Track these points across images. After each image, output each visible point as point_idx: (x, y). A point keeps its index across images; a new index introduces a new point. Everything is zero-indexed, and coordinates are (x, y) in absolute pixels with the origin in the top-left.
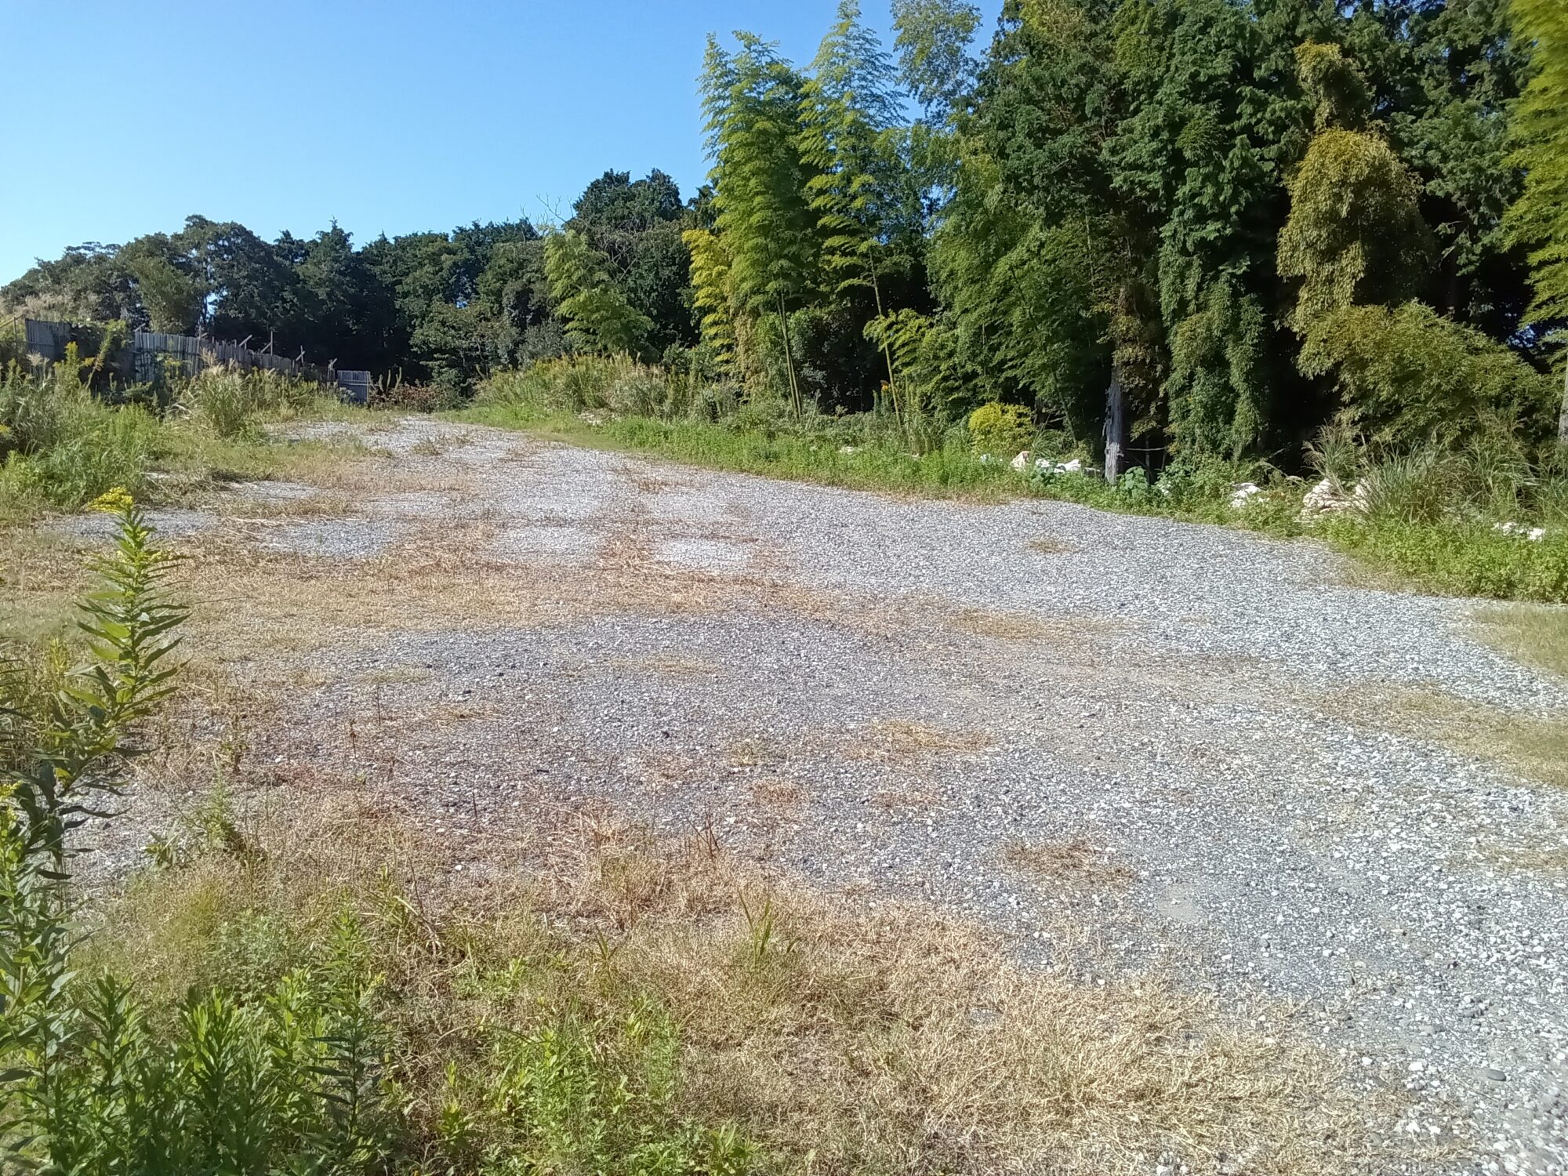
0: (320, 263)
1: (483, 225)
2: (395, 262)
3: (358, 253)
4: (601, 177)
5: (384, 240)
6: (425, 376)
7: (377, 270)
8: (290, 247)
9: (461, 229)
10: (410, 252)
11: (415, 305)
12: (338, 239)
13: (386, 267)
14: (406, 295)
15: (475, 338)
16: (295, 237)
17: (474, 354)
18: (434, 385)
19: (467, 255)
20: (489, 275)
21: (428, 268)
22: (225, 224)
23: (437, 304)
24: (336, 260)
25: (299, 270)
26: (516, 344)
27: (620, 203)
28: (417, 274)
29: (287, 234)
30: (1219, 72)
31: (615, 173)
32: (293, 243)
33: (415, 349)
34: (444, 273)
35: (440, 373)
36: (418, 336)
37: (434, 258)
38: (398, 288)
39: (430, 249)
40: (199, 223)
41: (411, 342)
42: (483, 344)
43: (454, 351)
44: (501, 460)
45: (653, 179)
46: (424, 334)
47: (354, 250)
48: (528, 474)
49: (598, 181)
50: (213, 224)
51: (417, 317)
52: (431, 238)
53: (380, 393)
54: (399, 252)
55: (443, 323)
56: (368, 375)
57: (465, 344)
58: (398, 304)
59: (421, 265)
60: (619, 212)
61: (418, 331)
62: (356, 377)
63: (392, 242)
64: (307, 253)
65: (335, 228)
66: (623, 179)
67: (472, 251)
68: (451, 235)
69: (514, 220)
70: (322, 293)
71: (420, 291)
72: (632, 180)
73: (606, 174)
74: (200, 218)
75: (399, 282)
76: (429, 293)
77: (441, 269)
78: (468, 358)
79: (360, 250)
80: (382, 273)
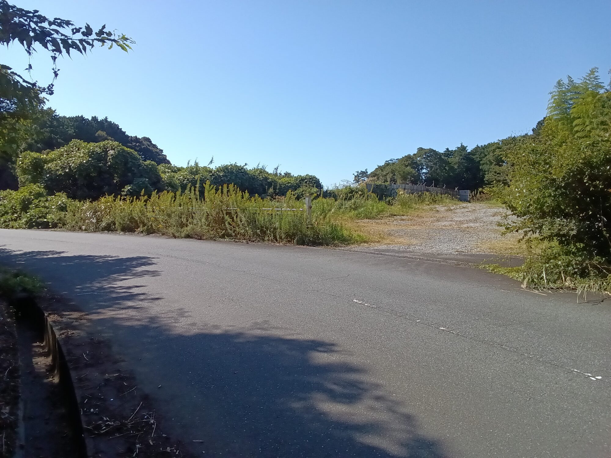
0: (456, 157)
2: (481, 154)
5: (478, 146)
10: (486, 150)
11: (486, 167)
12: (463, 148)
13: (477, 156)
14: (483, 164)
21: (491, 154)
22: (428, 149)
23: (493, 166)
24: (461, 155)
25: (449, 160)
28: (487, 157)
32: (449, 151)
33: (486, 182)
38: (481, 162)
39: (493, 148)
41: (484, 180)
46: (489, 176)
47: (468, 151)
49: (542, 121)
50: (425, 149)
51: (486, 171)
52: (494, 144)
53: (473, 197)
54: (482, 150)
55: (495, 172)
56: (469, 191)
58: (481, 167)
61: (486, 176)
62: (465, 192)
63: (481, 147)
64: (453, 154)
65: (462, 145)
71: (488, 162)
74: (421, 148)
75: (481, 160)
76: (491, 163)
79: (470, 151)
80: (476, 158)
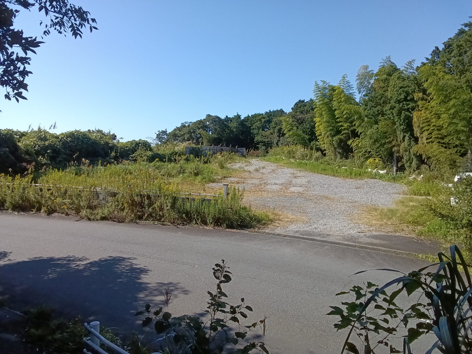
0: (234, 123)
1: (271, 111)
2: (251, 121)
3: (242, 120)
4: (298, 101)
5: (249, 116)
6: (258, 148)
7: (247, 123)
8: (228, 119)
9: (266, 112)
10: (254, 119)
11: (255, 131)
12: (238, 117)
13: (249, 123)
14: (253, 129)
15: (269, 140)
16: (229, 117)
17: (269, 143)
18: (260, 151)
19: (268, 119)
20: (273, 123)
21: (259, 122)
22: (214, 116)
23: (261, 131)
24: (238, 122)
25: (230, 125)
26: (278, 141)
27: (302, 107)
28: (256, 124)
29: (227, 116)
30: (402, 98)
31: (301, 100)
32: (228, 118)
33: (256, 142)
34: (262, 123)
35: (261, 148)
36: (256, 139)
37: (260, 120)
39: (259, 118)
40: (209, 116)
41: (254, 141)
42: (271, 140)
43: (264, 142)
44: (270, 172)
45: (310, 101)
46: (257, 138)
47: (242, 118)
48: (274, 175)
49: (297, 102)
50: (212, 116)
51: (256, 134)
52: (260, 115)
53: (247, 153)
54: (252, 119)
55: (262, 135)
56: (245, 148)
57: (267, 140)
58: (251, 131)
59: (257, 122)
60: (302, 110)
61: (256, 138)
62: (242, 149)
63: (251, 116)
64: (231, 121)
65: (238, 114)
66: (303, 101)
67: (269, 117)
68: (264, 114)
69: (279, 109)
70: (235, 130)
71: (257, 128)
72: (305, 101)
73: (299, 101)
74: (209, 115)
75: (252, 126)
76: (259, 128)
77: (262, 122)
78: (268, 144)
79: (243, 119)
80: (248, 124)
